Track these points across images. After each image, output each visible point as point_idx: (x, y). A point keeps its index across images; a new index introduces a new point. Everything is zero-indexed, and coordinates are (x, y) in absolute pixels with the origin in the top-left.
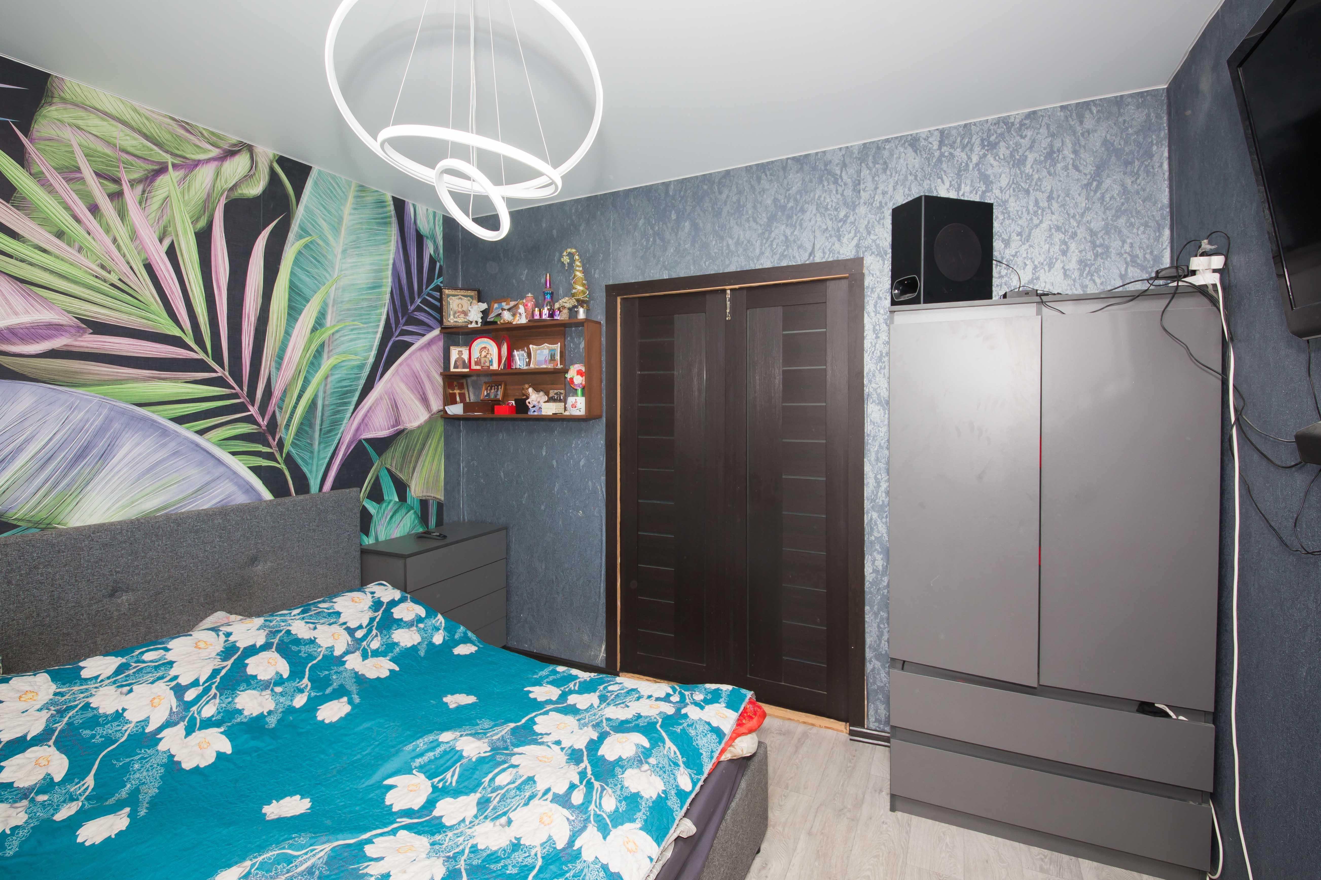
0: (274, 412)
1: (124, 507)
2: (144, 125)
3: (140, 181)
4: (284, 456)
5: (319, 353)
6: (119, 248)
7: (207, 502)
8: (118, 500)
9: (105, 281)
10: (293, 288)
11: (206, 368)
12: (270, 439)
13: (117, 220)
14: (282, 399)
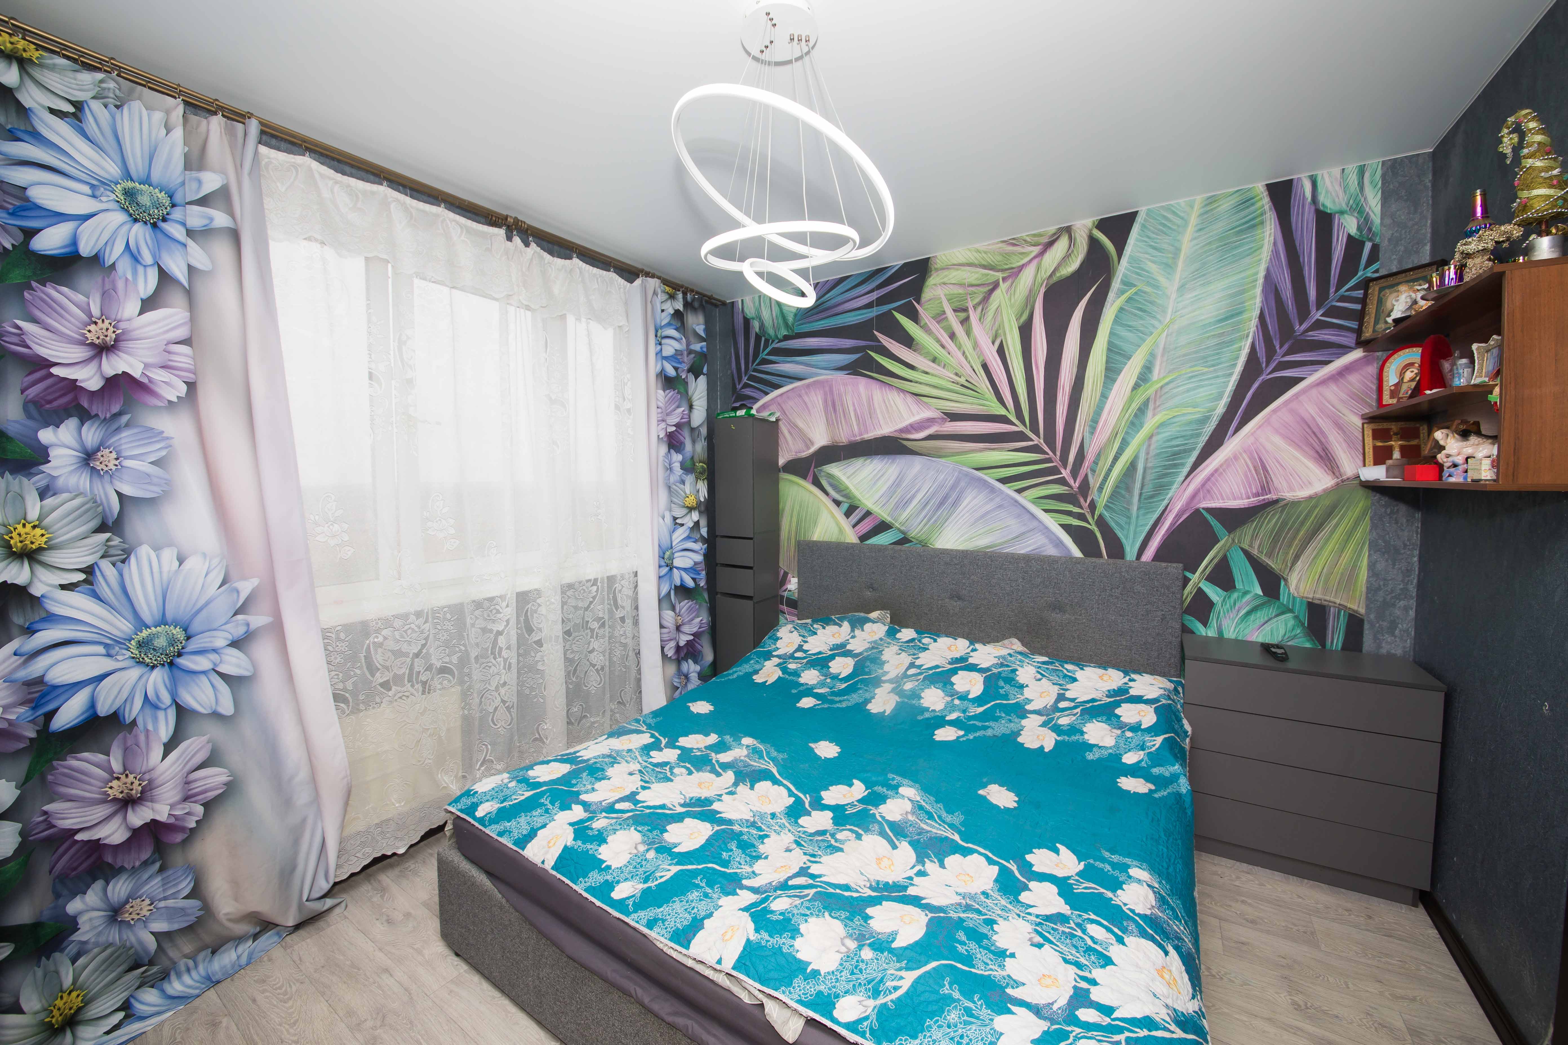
0: (1086, 475)
1: (966, 541)
2: (983, 259)
3: (979, 304)
4: (1096, 517)
5: (1142, 411)
6: (966, 358)
7: (1023, 548)
8: (962, 536)
9: (957, 384)
10: (1112, 349)
11: (1025, 438)
12: (1082, 500)
13: (965, 337)
14: (1096, 463)
